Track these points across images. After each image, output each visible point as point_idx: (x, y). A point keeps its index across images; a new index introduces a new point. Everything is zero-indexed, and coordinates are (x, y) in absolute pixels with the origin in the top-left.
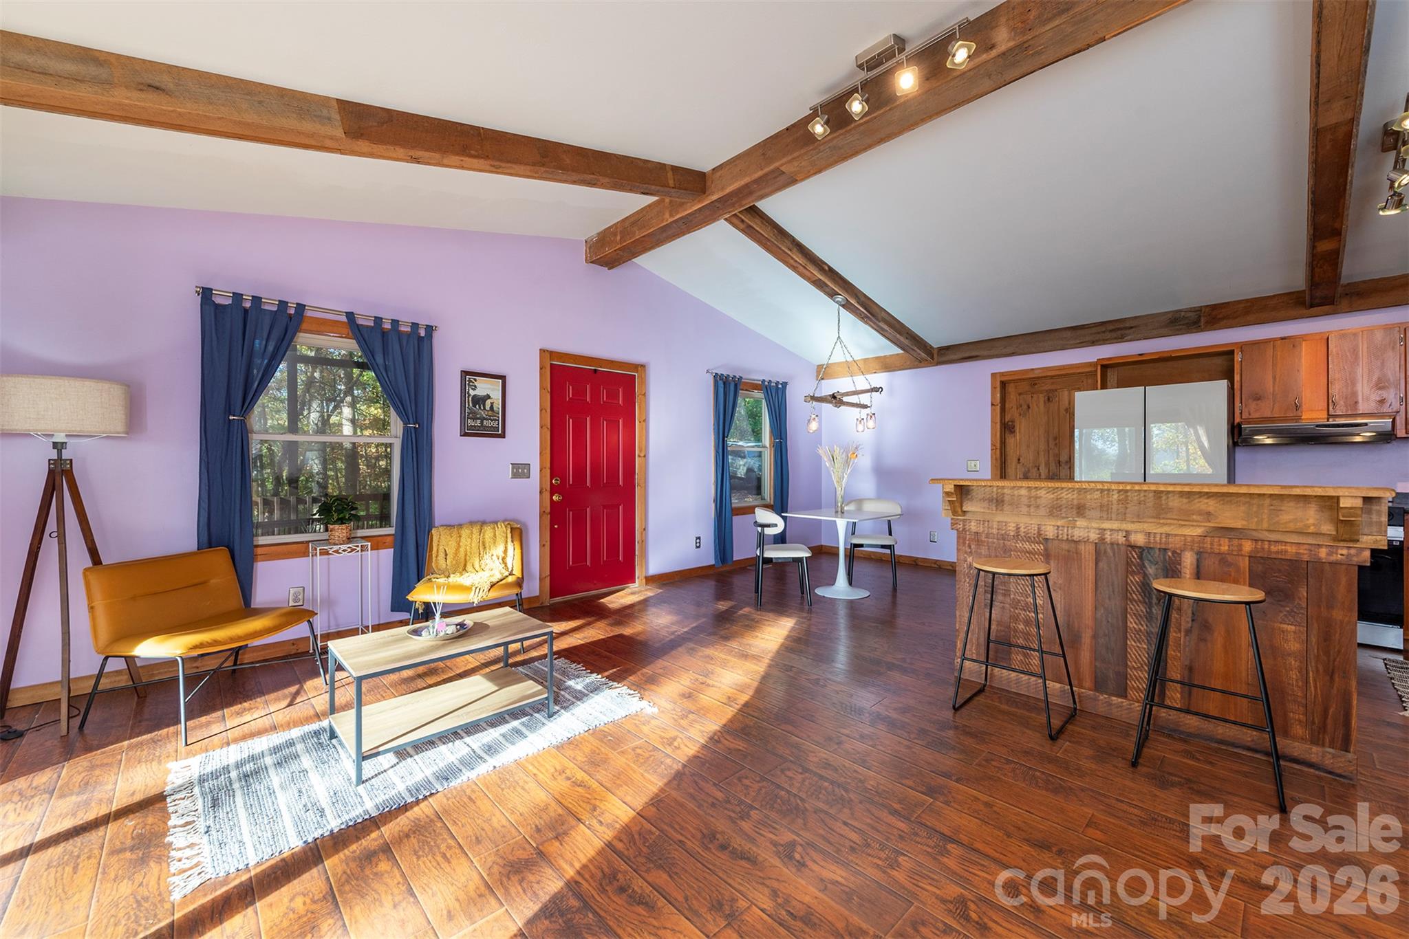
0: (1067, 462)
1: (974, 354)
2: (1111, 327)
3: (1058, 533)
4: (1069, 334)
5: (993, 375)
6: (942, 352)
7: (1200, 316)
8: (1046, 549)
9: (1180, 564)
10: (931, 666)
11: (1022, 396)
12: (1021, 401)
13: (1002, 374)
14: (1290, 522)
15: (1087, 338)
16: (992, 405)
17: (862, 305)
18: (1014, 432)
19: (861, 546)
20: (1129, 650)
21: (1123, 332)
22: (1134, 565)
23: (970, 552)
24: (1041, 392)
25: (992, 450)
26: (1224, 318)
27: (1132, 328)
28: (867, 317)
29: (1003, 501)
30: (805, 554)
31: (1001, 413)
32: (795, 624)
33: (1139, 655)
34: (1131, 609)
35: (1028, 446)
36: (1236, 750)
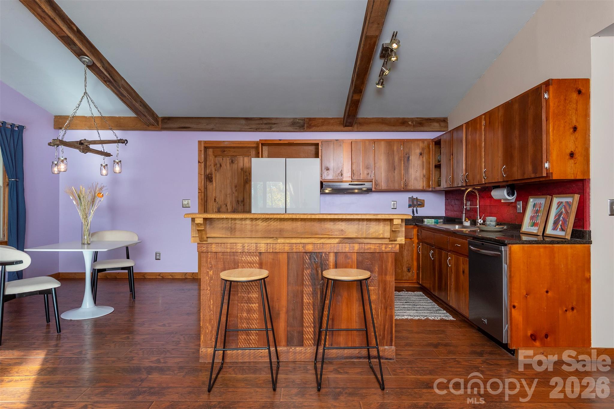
0: (242, 201)
1: (187, 125)
2: (265, 122)
3: (267, 248)
4: (243, 122)
5: (200, 142)
6: (166, 121)
7: (304, 123)
8: (260, 259)
9: (328, 261)
10: (181, 360)
11: (217, 158)
12: (217, 162)
13: (205, 142)
14: (373, 233)
15: (254, 127)
16: (199, 162)
17: (106, 70)
18: (212, 181)
19: (104, 270)
20: (304, 316)
21: (271, 125)
22: (307, 264)
23: (211, 267)
24: (228, 156)
25: (199, 193)
26: (314, 126)
27: (275, 124)
28: (110, 81)
29: (235, 229)
30: (53, 285)
31: (204, 168)
32: (47, 355)
33: (309, 318)
34: (306, 291)
35: (221, 191)
36: (352, 360)
